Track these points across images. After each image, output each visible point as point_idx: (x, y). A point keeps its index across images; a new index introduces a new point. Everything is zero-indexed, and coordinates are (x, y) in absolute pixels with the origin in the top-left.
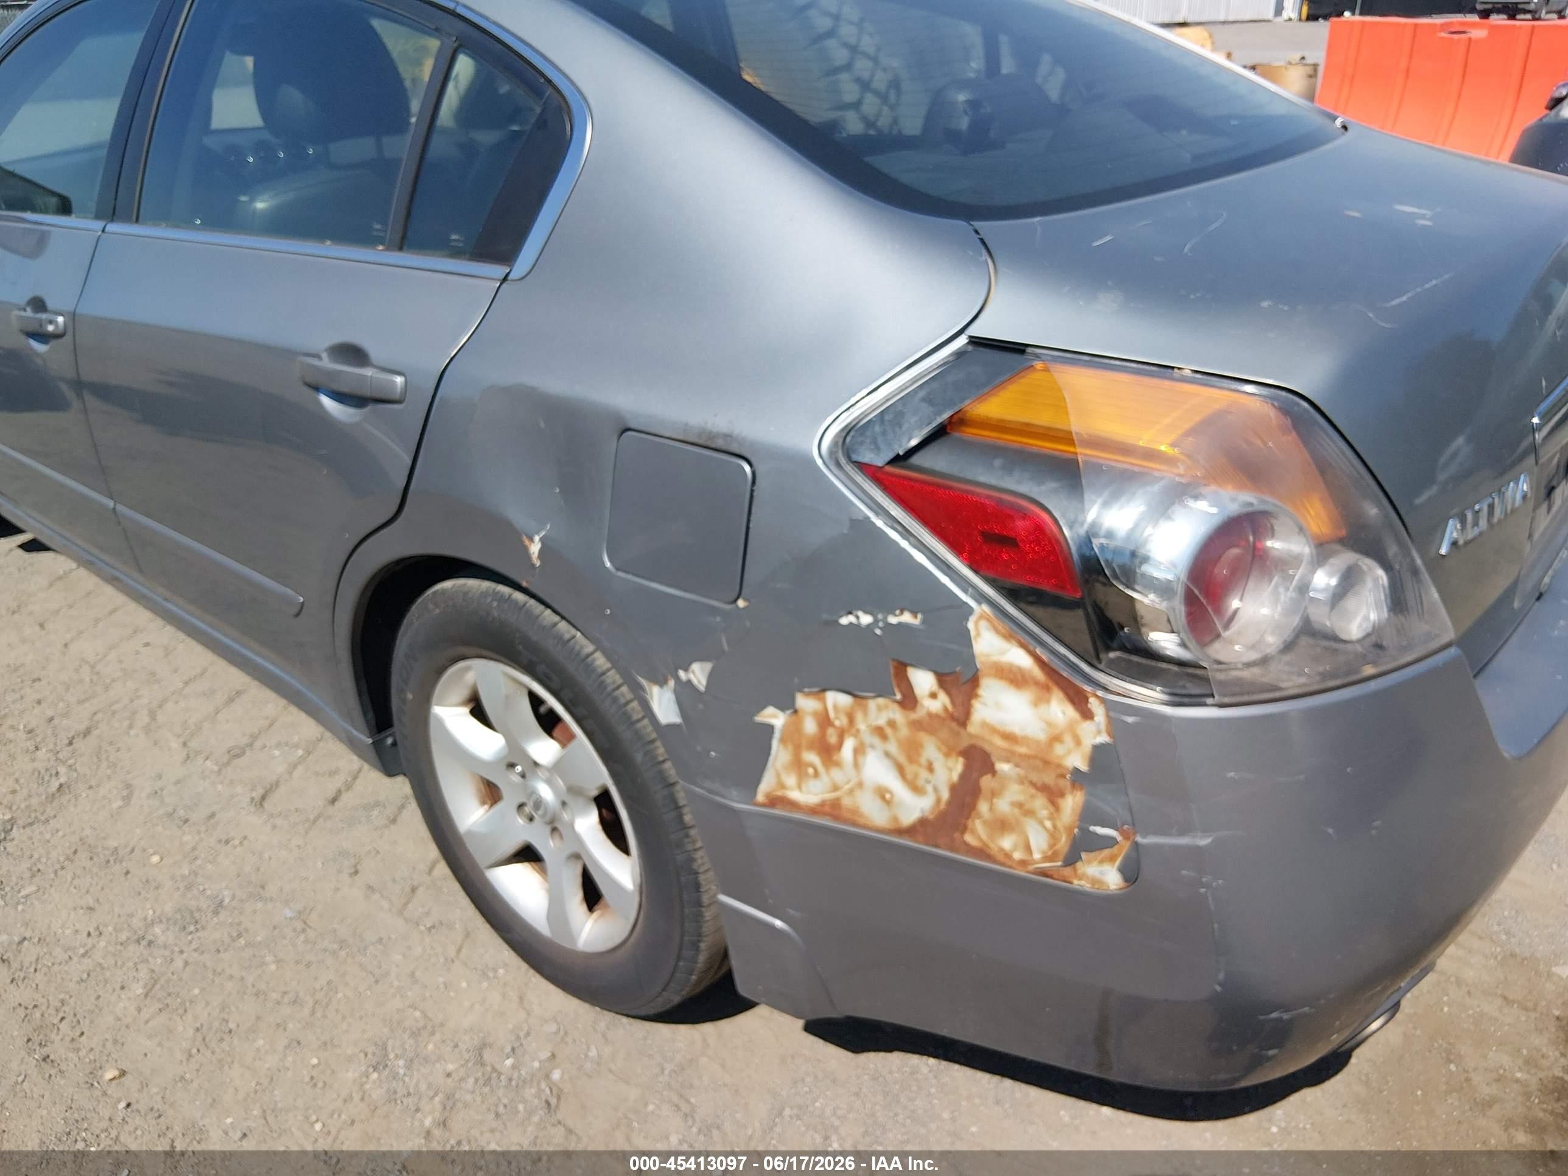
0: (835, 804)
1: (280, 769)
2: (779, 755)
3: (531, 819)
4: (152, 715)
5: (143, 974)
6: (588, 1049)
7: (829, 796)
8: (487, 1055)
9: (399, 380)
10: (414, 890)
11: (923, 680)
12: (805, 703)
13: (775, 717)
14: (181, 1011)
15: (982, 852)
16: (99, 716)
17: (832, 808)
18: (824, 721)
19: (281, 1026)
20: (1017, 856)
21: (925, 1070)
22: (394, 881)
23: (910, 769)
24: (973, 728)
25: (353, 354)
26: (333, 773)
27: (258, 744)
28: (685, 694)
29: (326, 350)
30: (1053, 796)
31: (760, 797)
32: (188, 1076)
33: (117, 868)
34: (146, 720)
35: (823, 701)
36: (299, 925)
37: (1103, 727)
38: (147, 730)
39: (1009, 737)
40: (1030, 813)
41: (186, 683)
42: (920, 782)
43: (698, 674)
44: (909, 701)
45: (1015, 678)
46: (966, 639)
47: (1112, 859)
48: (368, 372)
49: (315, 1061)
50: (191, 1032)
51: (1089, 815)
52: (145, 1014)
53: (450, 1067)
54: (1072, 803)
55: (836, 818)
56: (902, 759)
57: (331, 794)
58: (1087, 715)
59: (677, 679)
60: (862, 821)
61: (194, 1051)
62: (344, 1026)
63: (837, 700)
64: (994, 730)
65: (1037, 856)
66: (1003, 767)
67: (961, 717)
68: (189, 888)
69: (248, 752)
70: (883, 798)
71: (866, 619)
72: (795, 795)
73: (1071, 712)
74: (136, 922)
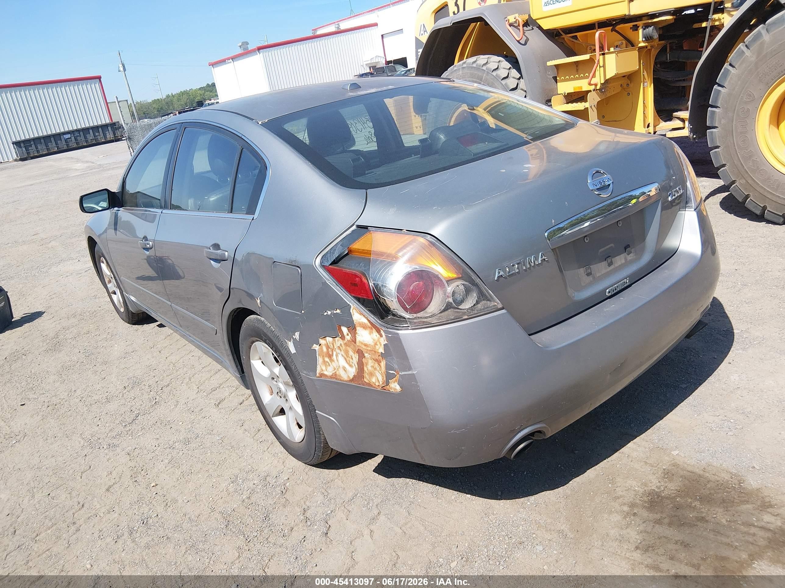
0: (335, 374)
1: (227, 394)
2: (320, 360)
3: (281, 397)
4: (190, 379)
5: (170, 457)
6: (300, 477)
7: (334, 372)
8: (268, 478)
9: (226, 253)
10: (259, 430)
11: (345, 330)
12: (322, 341)
13: (316, 347)
14: (178, 467)
15: (369, 384)
16: (173, 380)
17: (335, 376)
18: (328, 347)
19: (208, 471)
20: (377, 384)
21: (410, 483)
22: (254, 427)
23: (348, 359)
24: (358, 343)
25: (216, 246)
26: (243, 395)
27: (222, 387)
28: (295, 342)
29: (212, 246)
30: (379, 362)
31: (318, 375)
32: (176, 486)
33: (169, 427)
34: (188, 380)
35: (326, 340)
36: (220, 441)
37: (385, 339)
38: (187, 384)
39: (366, 345)
40: (375, 369)
41: (203, 368)
42: (351, 363)
43: (297, 335)
44: (343, 338)
45: (364, 327)
46: (350, 316)
47: (396, 381)
48: (219, 251)
49: (215, 480)
50: (180, 473)
51: (388, 367)
52: (167, 468)
53: (255, 482)
54: (383, 364)
55: (336, 379)
56: (345, 356)
57: (241, 401)
58: (381, 336)
59: (293, 338)
60: (342, 379)
61: (180, 478)
62: (227, 471)
63: (329, 339)
64: (362, 343)
65: (381, 383)
66: (366, 355)
67: (354, 341)
68: (189, 432)
69: (218, 389)
70: (344, 370)
71: (329, 313)
72: (326, 373)
73: (378, 336)
74: (171, 443)
